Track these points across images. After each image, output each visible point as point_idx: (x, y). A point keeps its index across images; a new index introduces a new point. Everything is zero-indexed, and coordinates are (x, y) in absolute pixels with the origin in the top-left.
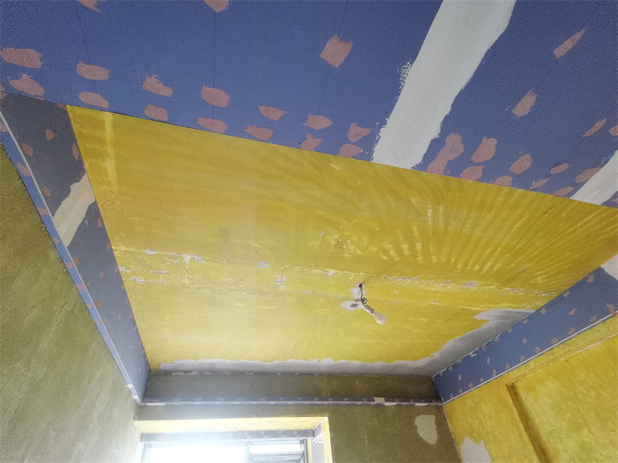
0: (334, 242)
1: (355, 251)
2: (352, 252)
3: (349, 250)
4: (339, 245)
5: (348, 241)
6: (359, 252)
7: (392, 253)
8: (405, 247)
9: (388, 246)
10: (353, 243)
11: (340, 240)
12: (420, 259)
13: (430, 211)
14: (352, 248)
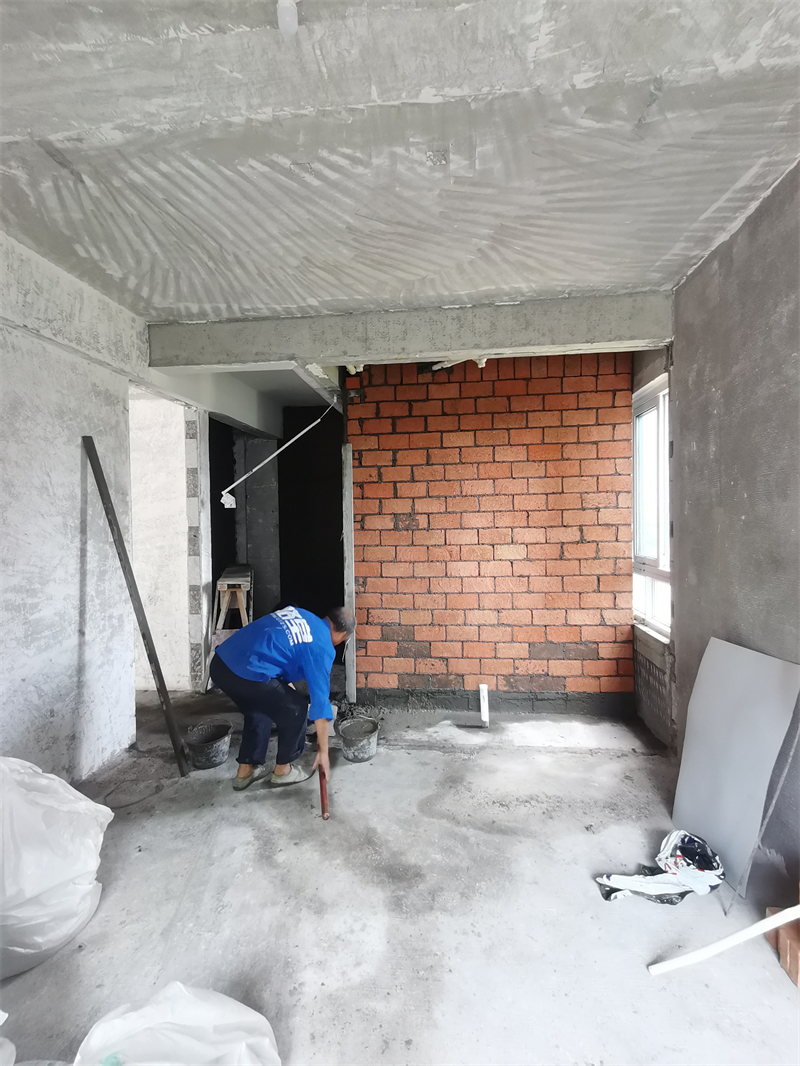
1: (408, 150)
2: (412, 149)
4: (443, 155)
10: (422, 164)
11: (444, 162)
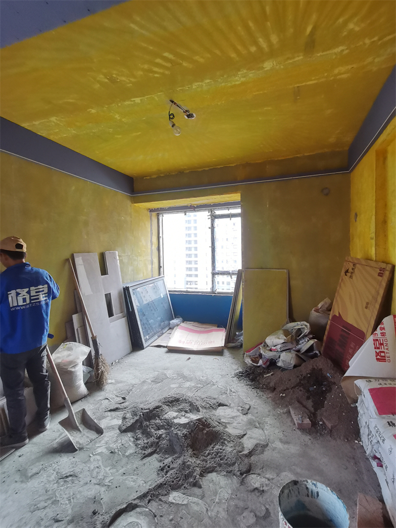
0: (107, 80)
3: (124, 81)
5: (114, 76)
6: (133, 80)
7: (156, 69)
8: (158, 61)
9: (146, 66)
12: (185, 64)
13: (132, 26)
14: (124, 79)
